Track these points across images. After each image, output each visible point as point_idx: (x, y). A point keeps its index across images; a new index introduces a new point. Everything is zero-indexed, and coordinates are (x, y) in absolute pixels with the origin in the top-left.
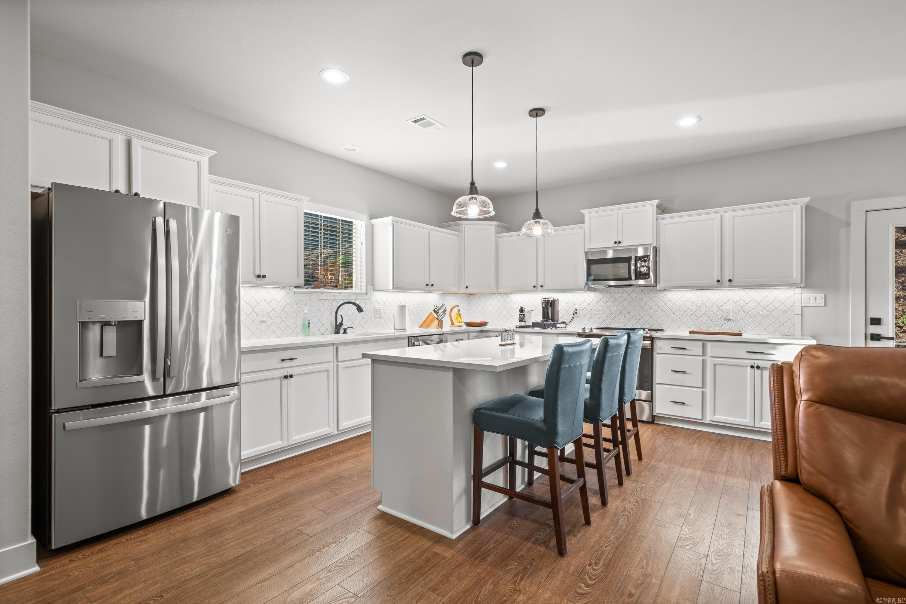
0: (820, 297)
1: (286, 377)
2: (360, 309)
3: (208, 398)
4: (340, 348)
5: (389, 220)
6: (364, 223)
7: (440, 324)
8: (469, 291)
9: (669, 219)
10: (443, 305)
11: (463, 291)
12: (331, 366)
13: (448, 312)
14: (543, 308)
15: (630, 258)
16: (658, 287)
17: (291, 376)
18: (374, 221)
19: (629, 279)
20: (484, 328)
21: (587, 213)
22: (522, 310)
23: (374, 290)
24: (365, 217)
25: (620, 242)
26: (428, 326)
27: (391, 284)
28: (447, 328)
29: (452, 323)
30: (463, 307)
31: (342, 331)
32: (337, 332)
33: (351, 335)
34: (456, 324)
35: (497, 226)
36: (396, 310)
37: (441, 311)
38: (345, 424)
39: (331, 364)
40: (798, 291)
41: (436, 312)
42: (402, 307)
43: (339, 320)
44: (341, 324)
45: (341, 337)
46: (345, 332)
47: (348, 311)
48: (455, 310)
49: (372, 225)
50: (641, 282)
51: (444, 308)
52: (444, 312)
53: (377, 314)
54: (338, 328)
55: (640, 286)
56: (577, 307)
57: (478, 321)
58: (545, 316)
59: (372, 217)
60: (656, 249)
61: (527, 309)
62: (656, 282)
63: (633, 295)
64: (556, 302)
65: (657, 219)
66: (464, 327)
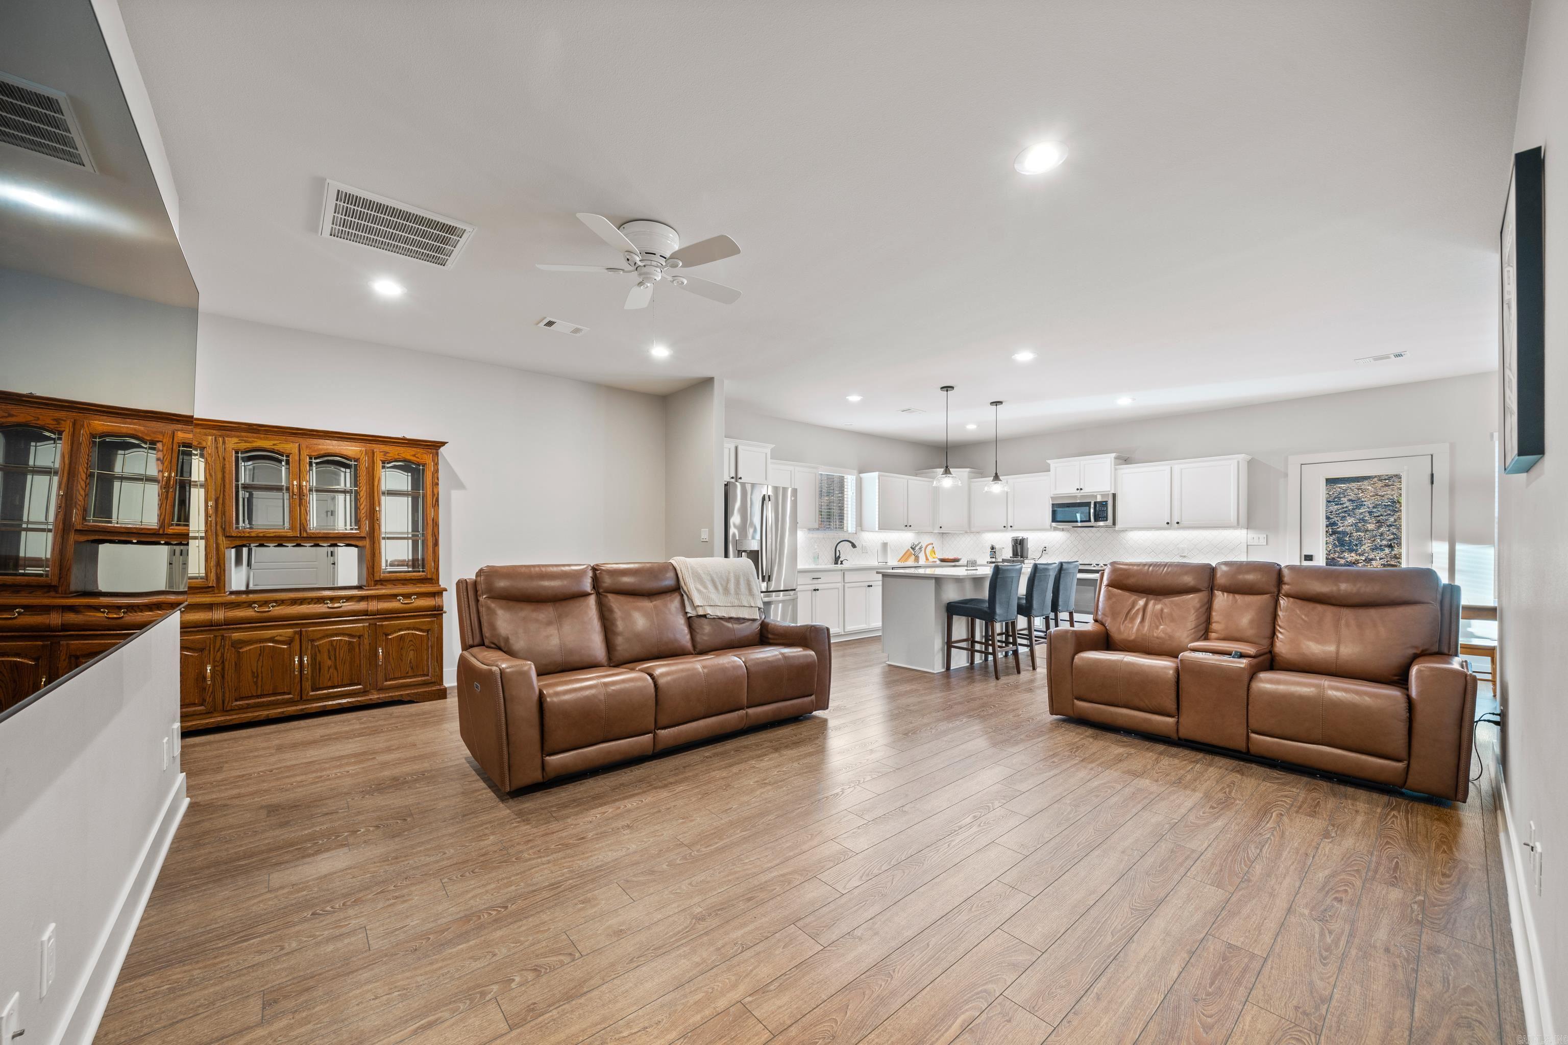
0: (1263, 536)
1: (815, 590)
2: (854, 546)
3: (784, 596)
4: (846, 573)
5: (876, 474)
6: (854, 477)
7: (917, 559)
8: (942, 531)
9: (1127, 470)
10: (920, 543)
11: (937, 530)
12: (840, 585)
13: (923, 549)
14: (1013, 546)
15: (1090, 503)
16: (1118, 527)
17: (818, 590)
18: (862, 475)
19: (1089, 521)
20: (957, 563)
21: (1053, 464)
22: (993, 548)
23: (862, 530)
24: (855, 472)
25: (1081, 489)
26: (906, 560)
27: (877, 526)
28: (922, 561)
29: (927, 559)
30: (937, 544)
31: (839, 562)
32: (836, 563)
33: (846, 565)
34: (931, 559)
35: (969, 472)
36: (879, 547)
37: (917, 548)
38: (850, 628)
39: (840, 584)
40: (1244, 531)
41: (913, 549)
42: (885, 545)
43: (838, 555)
44: (839, 557)
45: (839, 566)
46: (841, 563)
47: (845, 548)
48: (930, 547)
49: (861, 478)
50: (1101, 523)
51: (920, 545)
52: (920, 548)
53: (865, 550)
54: (837, 560)
55: (1099, 527)
56: (1046, 545)
57: (951, 557)
58: (1015, 554)
59: (861, 472)
60: (1114, 495)
61: (997, 547)
62: (1114, 523)
63: (1098, 535)
64: (1025, 541)
65: (1116, 469)
66: (938, 562)
